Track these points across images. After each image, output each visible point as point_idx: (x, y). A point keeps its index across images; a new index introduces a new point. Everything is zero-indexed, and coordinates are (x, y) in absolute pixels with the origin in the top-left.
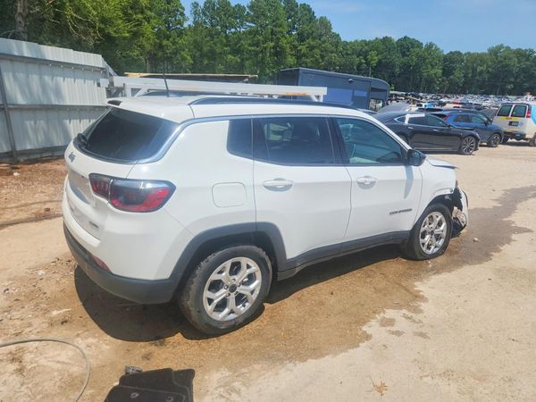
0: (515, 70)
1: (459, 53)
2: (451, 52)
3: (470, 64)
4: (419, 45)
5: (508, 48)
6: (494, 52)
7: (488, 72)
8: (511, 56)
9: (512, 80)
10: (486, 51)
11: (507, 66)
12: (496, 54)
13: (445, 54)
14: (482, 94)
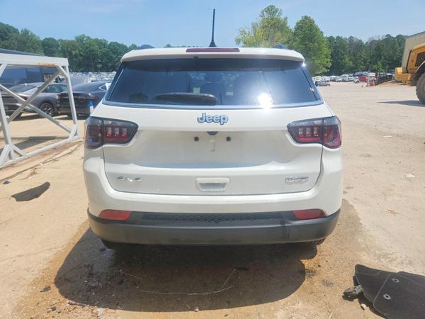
0: (99, 54)
1: (53, 39)
2: (46, 39)
3: (65, 49)
4: (16, 31)
5: (89, 38)
6: (80, 40)
7: (81, 55)
8: (93, 43)
9: (100, 61)
10: (74, 39)
11: (93, 50)
12: (82, 41)
13: (42, 39)
14: (83, 72)
